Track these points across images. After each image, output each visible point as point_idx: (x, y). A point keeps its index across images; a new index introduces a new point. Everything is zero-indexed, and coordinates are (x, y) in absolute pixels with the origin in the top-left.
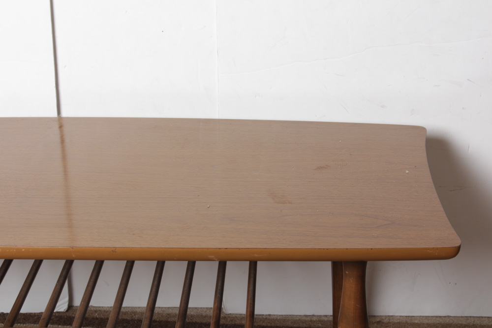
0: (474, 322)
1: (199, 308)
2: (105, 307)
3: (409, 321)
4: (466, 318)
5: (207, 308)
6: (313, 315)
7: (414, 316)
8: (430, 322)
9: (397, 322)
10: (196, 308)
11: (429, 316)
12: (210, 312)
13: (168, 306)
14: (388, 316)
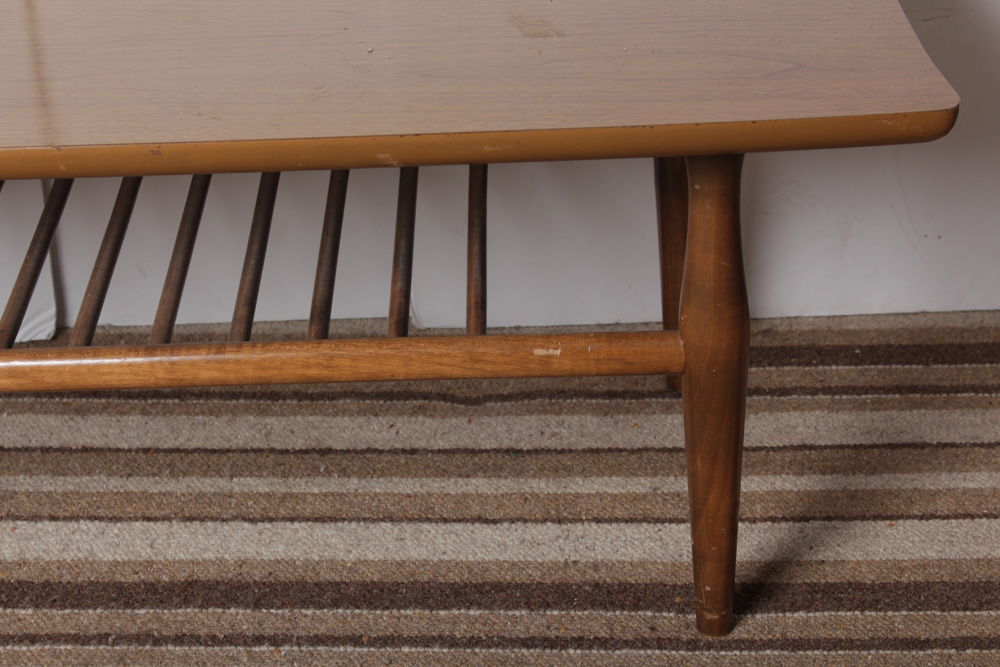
0: (982, 322)
1: (356, 320)
2: (141, 327)
3: (834, 326)
4: (963, 315)
5: (374, 319)
6: (618, 324)
7: (846, 316)
8: (882, 326)
9: (807, 329)
10: (349, 320)
11: (879, 315)
12: (381, 326)
13: (285, 319)
14: (788, 318)
